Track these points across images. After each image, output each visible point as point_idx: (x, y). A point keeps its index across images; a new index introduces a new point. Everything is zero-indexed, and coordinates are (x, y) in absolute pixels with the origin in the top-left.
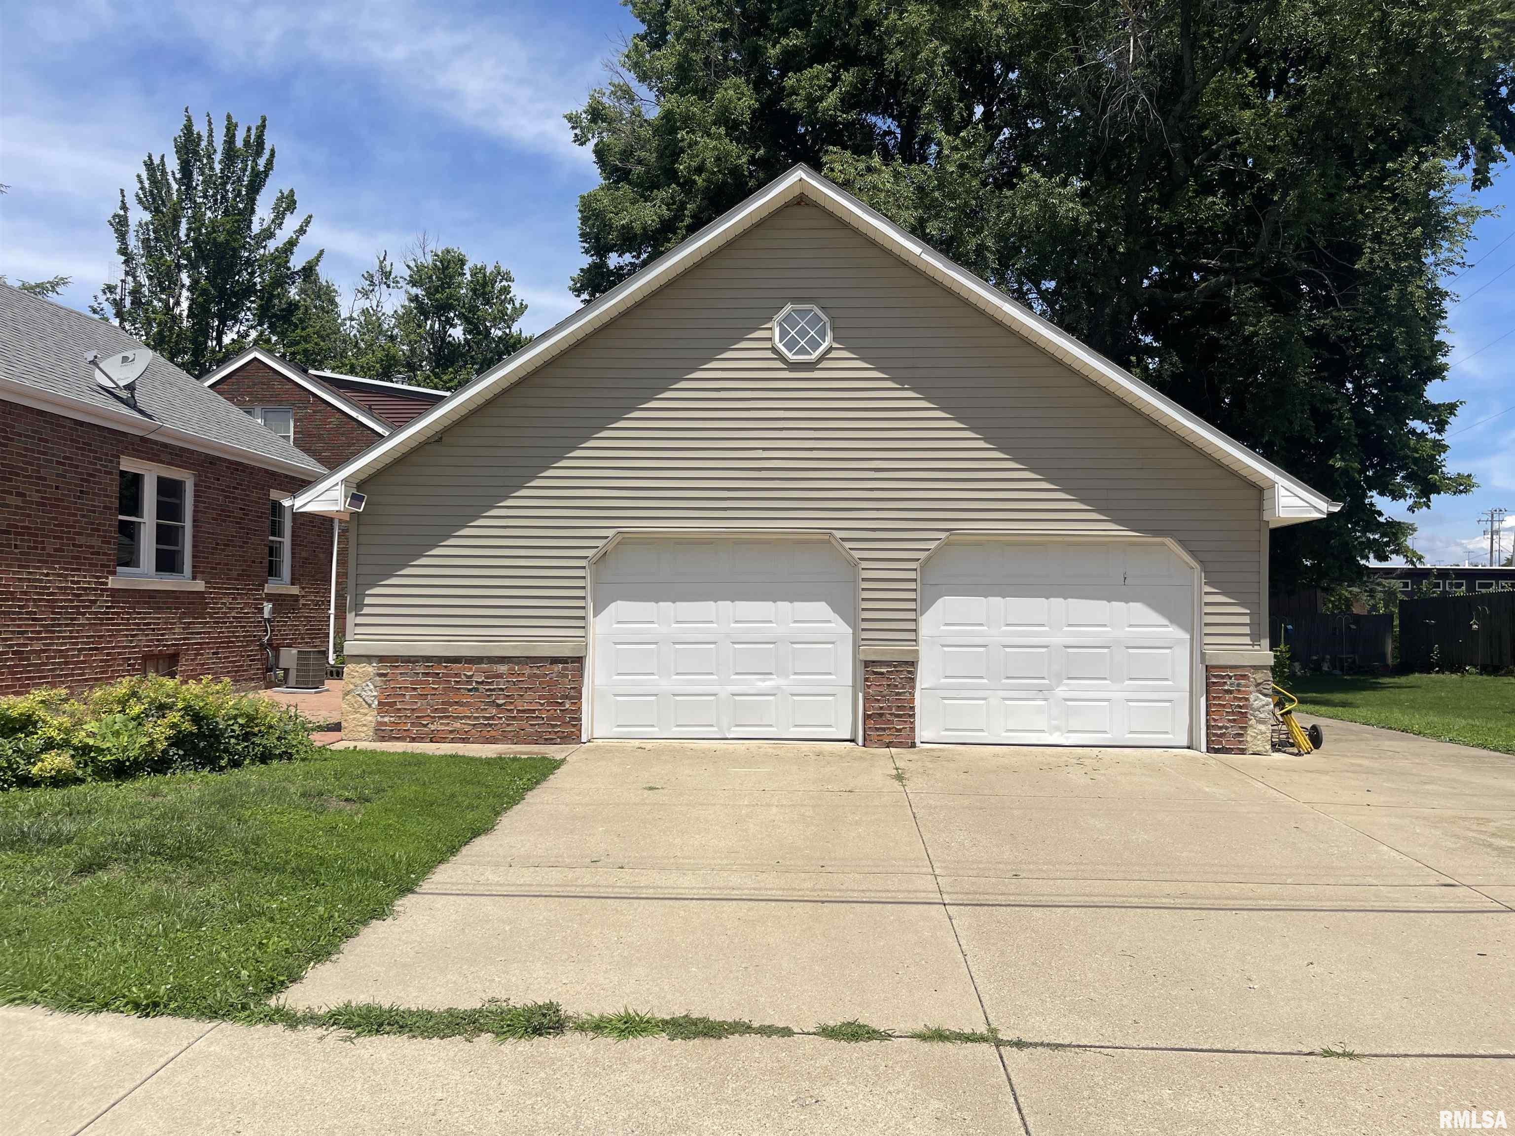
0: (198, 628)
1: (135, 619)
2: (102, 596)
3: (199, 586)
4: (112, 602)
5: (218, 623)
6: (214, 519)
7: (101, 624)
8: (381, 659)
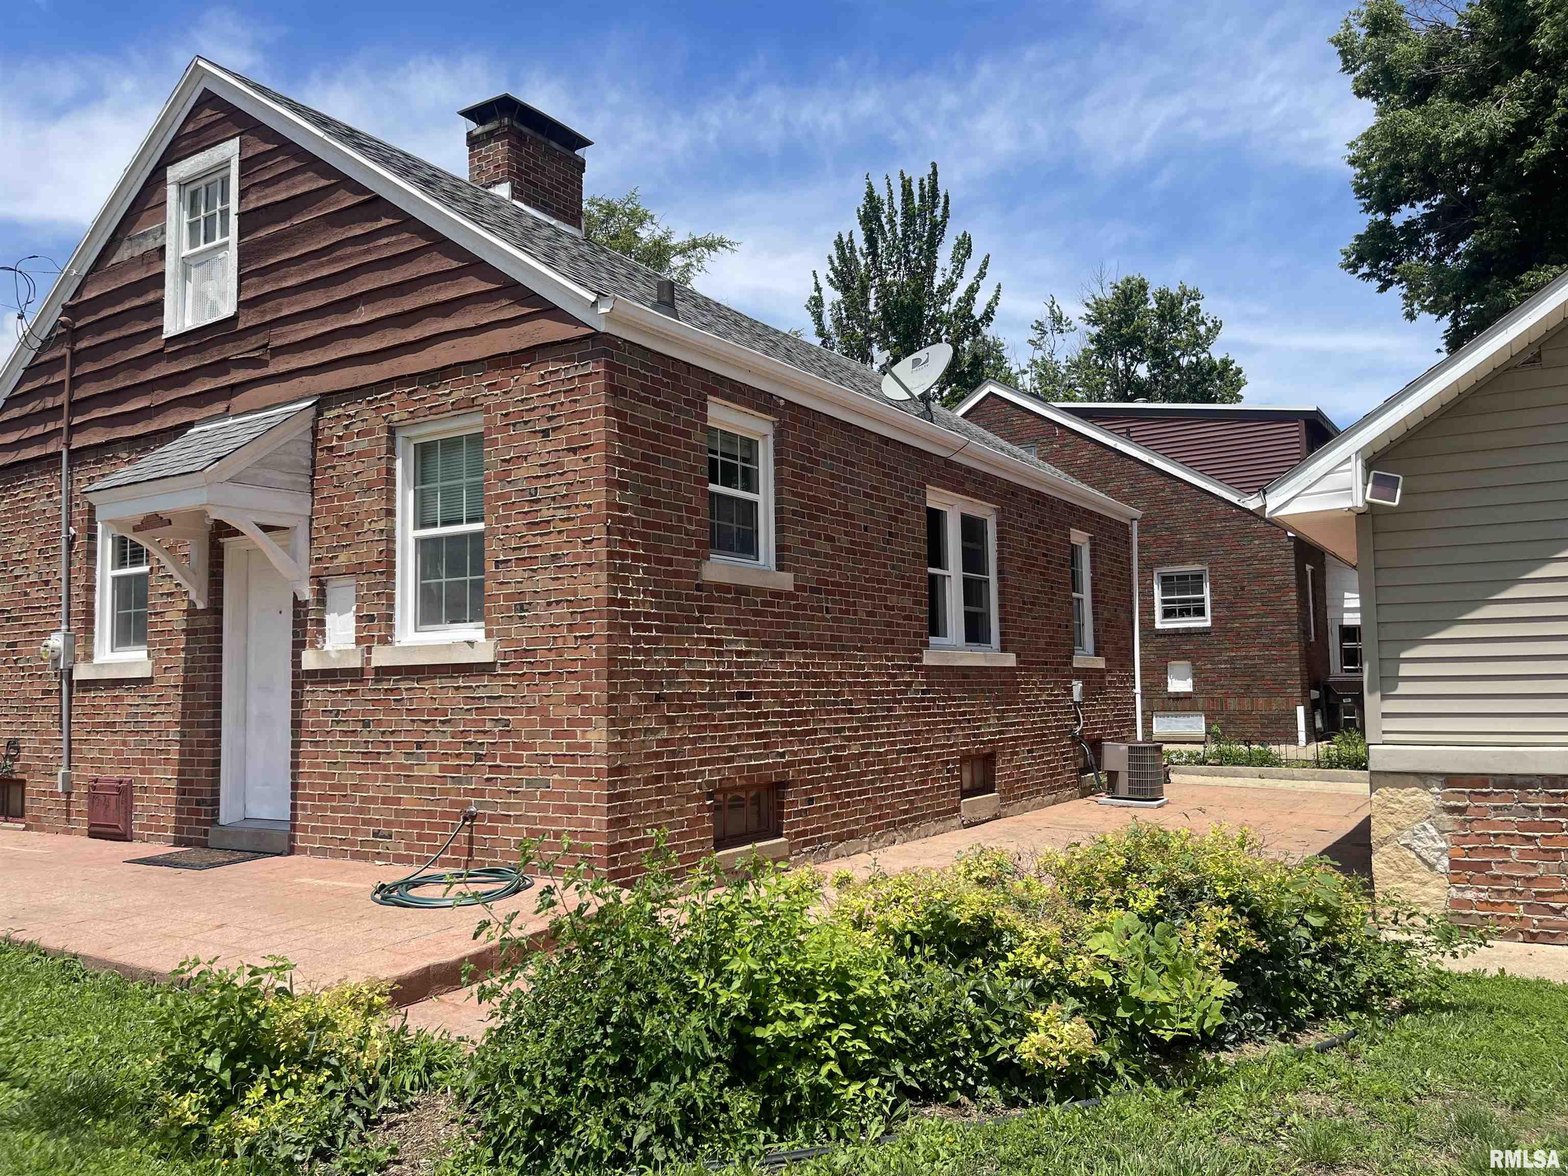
0: (1011, 718)
1: (950, 706)
2: (917, 676)
3: (1010, 660)
4: (927, 684)
5: (1029, 709)
6: (1020, 569)
7: (919, 716)
8: (1450, 779)
